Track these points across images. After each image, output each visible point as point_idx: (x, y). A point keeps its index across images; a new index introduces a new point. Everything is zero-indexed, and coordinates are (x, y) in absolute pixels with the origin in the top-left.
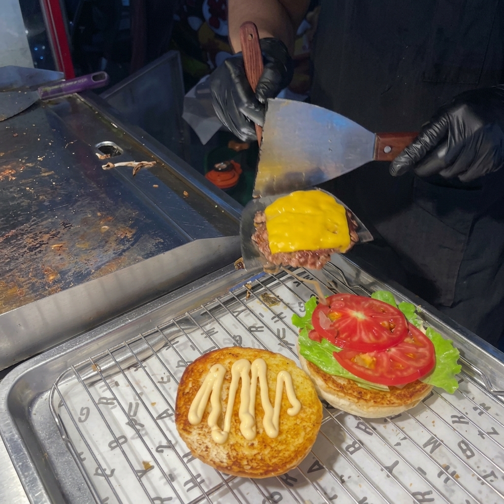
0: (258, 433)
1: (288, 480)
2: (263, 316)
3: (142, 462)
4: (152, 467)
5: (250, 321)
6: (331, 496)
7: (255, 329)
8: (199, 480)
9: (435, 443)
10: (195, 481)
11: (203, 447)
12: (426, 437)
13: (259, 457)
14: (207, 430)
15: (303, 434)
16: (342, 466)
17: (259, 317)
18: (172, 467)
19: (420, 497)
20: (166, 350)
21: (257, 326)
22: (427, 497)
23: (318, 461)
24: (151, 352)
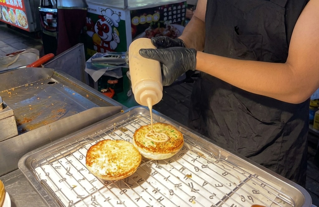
4: (77, 186)
9: (183, 168)
10: (94, 188)
11: (96, 171)
12: (181, 167)
16: (150, 179)
19: (177, 185)
20: (82, 149)
22: (179, 185)
23: (141, 178)
24: (75, 150)
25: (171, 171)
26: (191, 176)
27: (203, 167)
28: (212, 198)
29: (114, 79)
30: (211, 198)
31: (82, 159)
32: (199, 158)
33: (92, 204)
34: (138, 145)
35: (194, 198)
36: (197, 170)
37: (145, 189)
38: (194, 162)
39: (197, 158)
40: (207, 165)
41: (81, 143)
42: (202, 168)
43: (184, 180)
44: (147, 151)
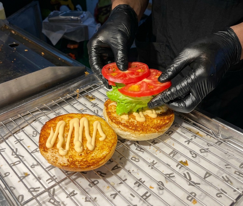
0: (84, 149)
1: (102, 175)
2: (86, 105)
3: (23, 173)
4: (29, 175)
5: (79, 107)
6: (124, 179)
7: (82, 111)
8: (54, 178)
9: (175, 152)
10: (52, 178)
11: (54, 158)
13: (85, 160)
14: (56, 150)
16: (129, 166)
17: (84, 105)
18: (39, 174)
19: (168, 176)
20: (35, 123)
21: (83, 110)
22: (171, 175)
23: (117, 165)
24: (27, 124)
26: (186, 163)
27: (202, 151)
28: (220, 196)
29: (74, 43)
30: (218, 195)
31: (36, 136)
32: (195, 138)
33: (49, 201)
34: (112, 121)
35: (193, 194)
36: (194, 155)
37: (124, 181)
38: (188, 144)
39: (192, 139)
41: (34, 114)
43: (177, 169)
44: (126, 129)
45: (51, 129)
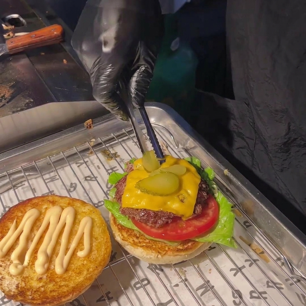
0: (48, 269)
2: (99, 168)
7: (90, 179)
9: (206, 288)
13: (43, 289)
14: (8, 263)
15: (85, 273)
21: (92, 176)
25: (177, 285)
27: (253, 295)
32: (250, 265)
36: (237, 300)
38: (235, 275)
39: (244, 267)
40: (265, 293)
42: (252, 297)
45: (13, 221)
